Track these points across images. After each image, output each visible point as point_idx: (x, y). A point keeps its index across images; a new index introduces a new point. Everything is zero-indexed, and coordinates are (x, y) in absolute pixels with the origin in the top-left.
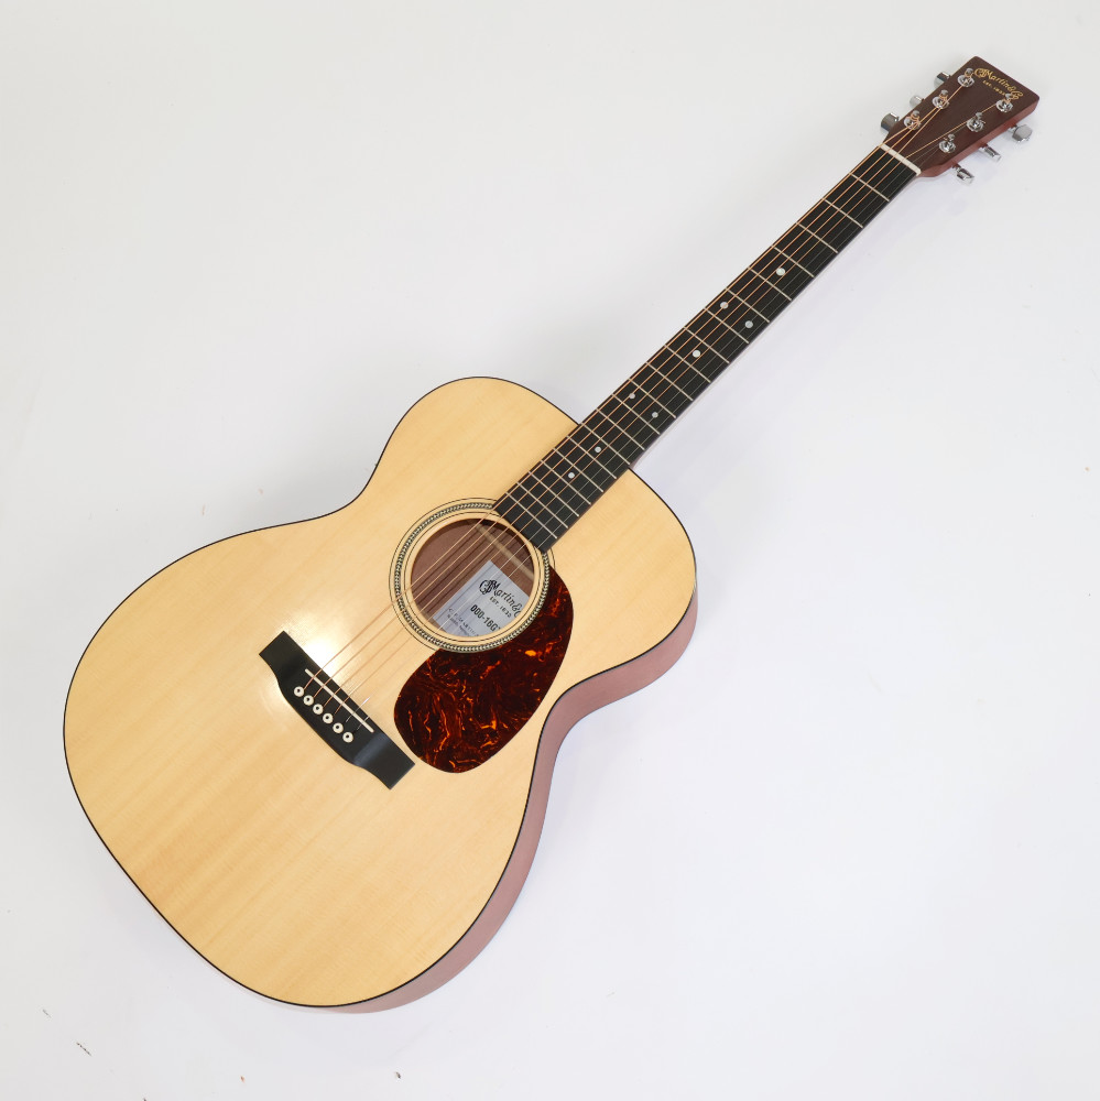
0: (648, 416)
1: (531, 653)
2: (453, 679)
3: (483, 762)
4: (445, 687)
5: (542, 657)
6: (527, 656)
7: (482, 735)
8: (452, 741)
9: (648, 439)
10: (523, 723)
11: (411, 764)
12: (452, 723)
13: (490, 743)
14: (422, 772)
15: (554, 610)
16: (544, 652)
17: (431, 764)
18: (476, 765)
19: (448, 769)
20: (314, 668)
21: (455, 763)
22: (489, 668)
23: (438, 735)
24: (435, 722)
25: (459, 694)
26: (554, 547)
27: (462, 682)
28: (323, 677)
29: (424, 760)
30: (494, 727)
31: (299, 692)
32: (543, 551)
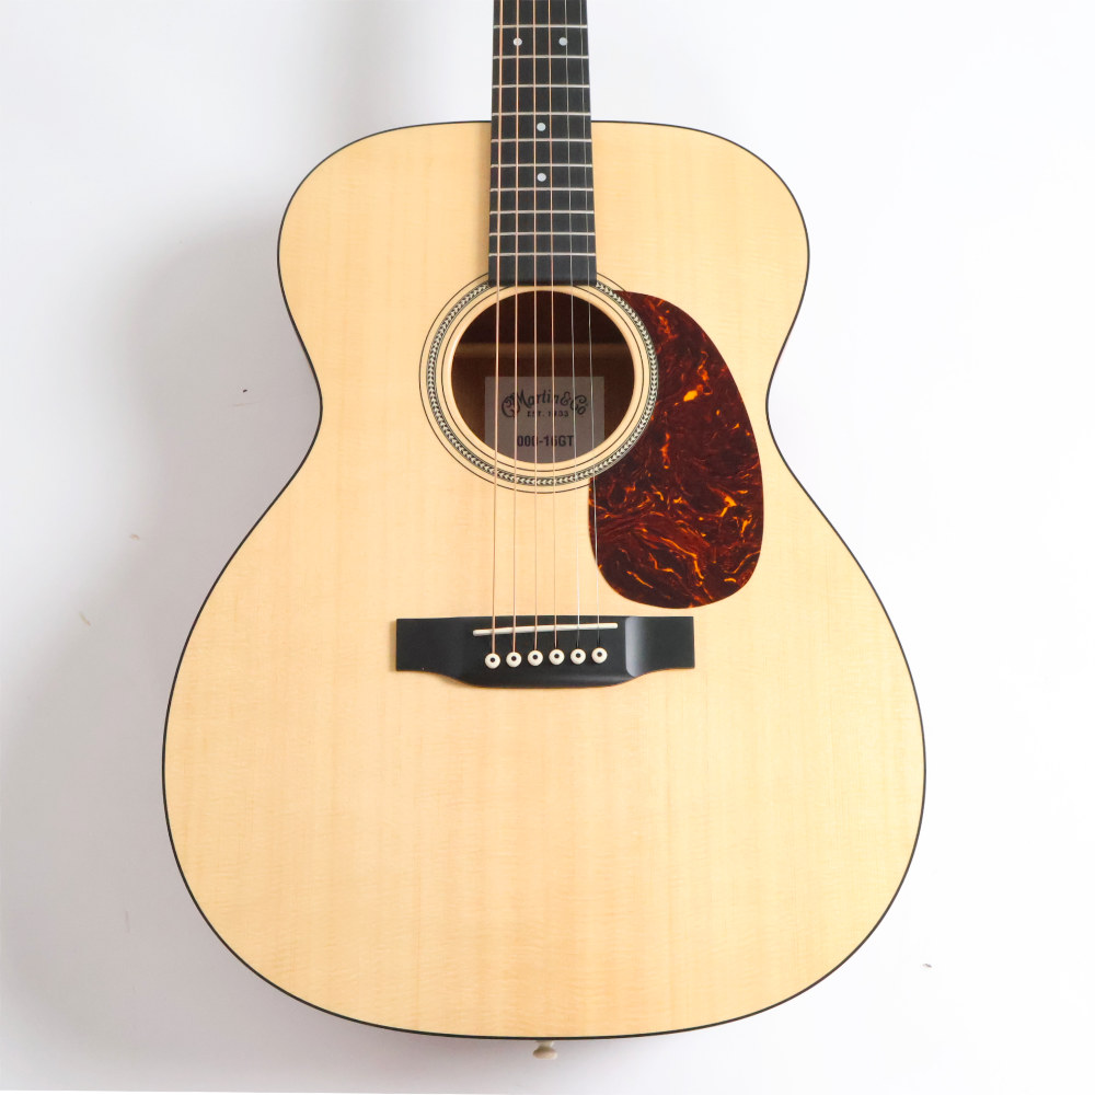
0: (558, 49)
1: (691, 396)
2: (639, 498)
3: (759, 548)
4: (637, 513)
5: (706, 390)
6: (690, 402)
7: (730, 524)
8: (705, 557)
9: (580, 71)
10: (758, 472)
11: (688, 623)
12: (686, 541)
13: (745, 523)
14: (708, 620)
15: (667, 330)
16: (702, 382)
17: (710, 602)
18: (756, 558)
19: (730, 590)
20: (484, 622)
21: (732, 576)
22: (664, 450)
23: (684, 566)
24: (666, 557)
25: (661, 506)
26: (599, 269)
27: (651, 491)
28: (504, 621)
29: (697, 604)
30: (732, 503)
31: (493, 661)
32: (593, 283)
